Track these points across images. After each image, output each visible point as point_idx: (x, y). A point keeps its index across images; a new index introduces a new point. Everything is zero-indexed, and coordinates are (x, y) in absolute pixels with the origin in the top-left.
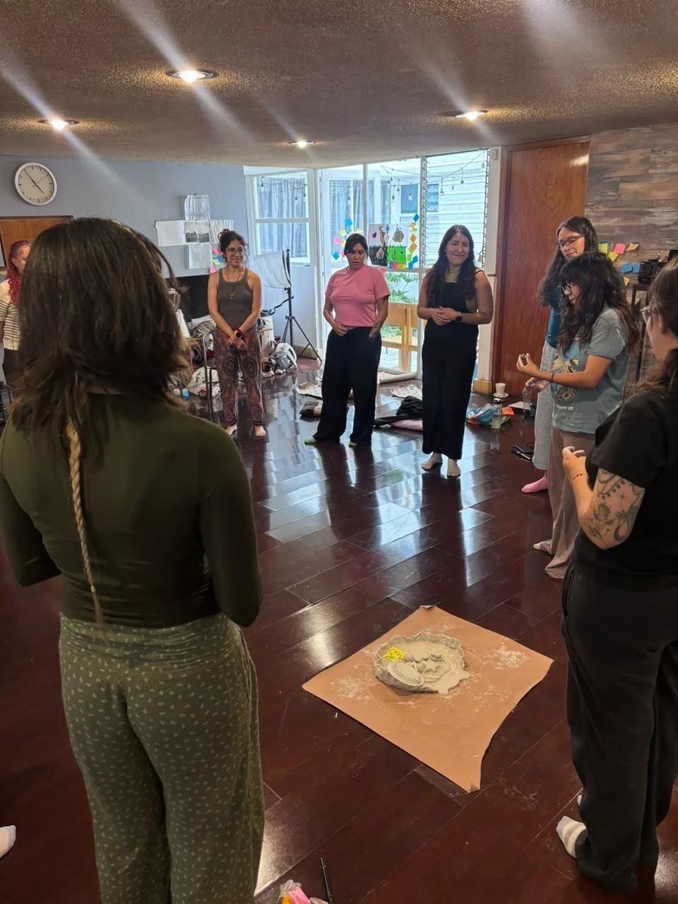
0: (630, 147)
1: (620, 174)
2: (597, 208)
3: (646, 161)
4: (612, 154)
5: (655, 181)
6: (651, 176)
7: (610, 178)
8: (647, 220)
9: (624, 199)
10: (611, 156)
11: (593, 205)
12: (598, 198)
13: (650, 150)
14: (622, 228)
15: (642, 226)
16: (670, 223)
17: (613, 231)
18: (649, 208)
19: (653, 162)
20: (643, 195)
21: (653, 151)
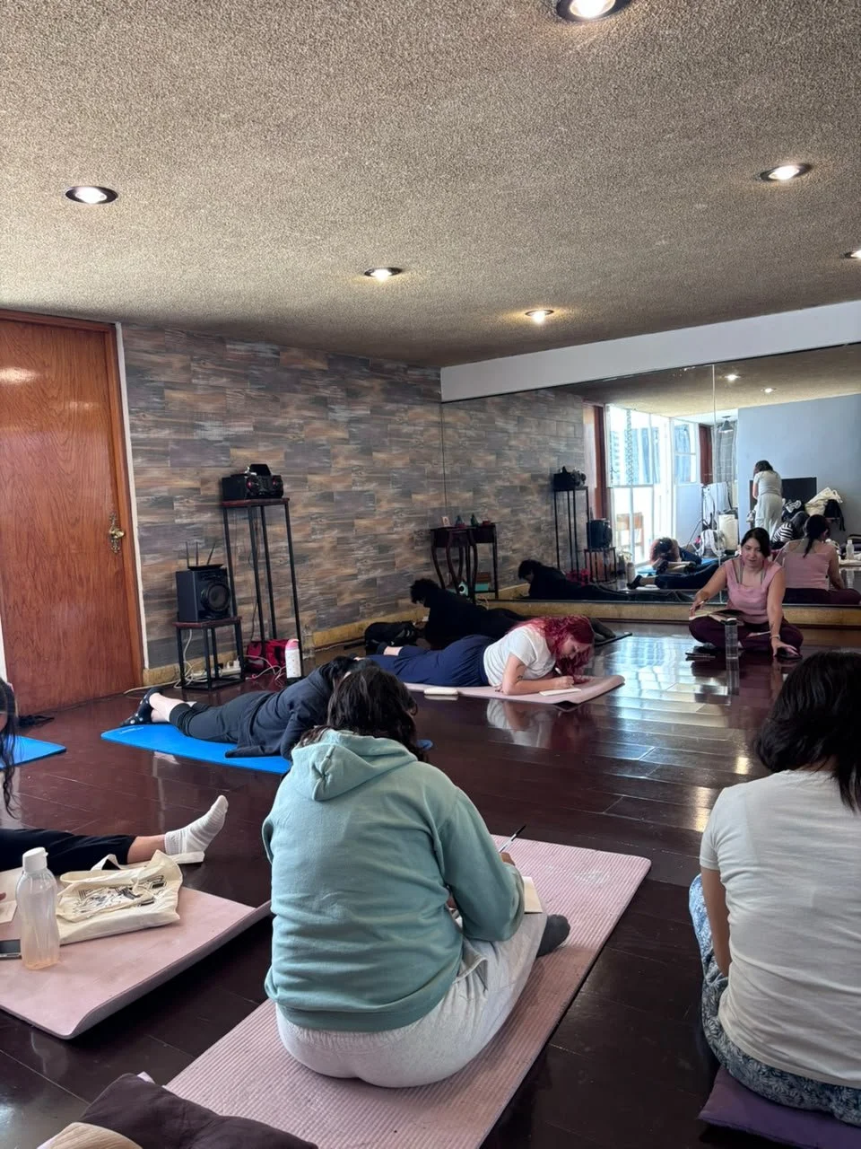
0: (168, 350)
1: (163, 379)
2: (144, 416)
3: (186, 369)
4: (150, 353)
5: (200, 392)
6: (195, 387)
7: (152, 381)
8: (198, 435)
9: (173, 408)
10: (152, 356)
11: (137, 412)
12: (142, 404)
13: (189, 357)
14: (178, 442)
15: (195, 440)
16: (221, 438)
17: (167, 445)
18: (197, 420)
19: (194, 371)
20: (191, 406)
21: (192, 360)
